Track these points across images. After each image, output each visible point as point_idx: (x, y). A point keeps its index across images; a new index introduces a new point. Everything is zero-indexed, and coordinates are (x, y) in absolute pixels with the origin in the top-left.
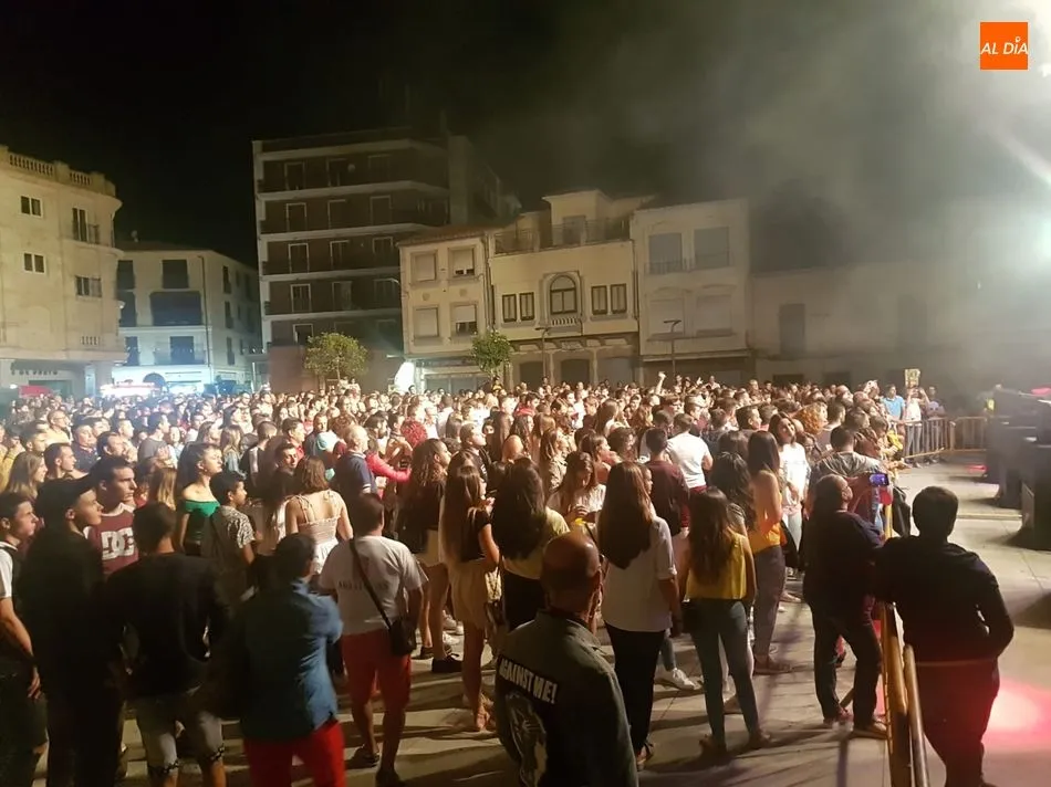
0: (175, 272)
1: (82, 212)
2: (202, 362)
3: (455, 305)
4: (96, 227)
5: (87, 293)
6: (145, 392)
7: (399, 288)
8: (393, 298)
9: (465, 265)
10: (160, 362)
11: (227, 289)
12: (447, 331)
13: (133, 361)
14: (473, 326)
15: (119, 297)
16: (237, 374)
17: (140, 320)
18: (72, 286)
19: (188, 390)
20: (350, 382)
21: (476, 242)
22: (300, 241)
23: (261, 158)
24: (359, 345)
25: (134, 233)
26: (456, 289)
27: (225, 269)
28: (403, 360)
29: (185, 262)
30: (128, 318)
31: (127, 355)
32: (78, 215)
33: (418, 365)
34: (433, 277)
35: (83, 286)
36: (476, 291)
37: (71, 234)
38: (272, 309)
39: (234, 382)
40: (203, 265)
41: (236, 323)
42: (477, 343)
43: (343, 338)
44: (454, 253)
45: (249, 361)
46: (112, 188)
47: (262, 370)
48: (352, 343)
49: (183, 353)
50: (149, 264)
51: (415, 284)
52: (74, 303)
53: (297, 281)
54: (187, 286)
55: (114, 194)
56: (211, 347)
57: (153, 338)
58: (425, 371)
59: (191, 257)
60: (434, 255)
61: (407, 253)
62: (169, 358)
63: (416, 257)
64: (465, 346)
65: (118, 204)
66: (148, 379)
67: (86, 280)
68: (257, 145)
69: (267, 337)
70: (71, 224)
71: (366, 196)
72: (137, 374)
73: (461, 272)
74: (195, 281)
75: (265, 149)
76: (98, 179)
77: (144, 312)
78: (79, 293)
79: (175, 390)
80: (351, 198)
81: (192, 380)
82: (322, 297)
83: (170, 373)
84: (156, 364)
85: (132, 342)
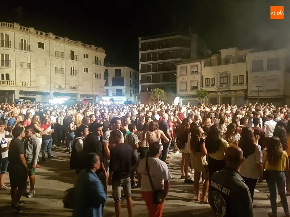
0: (118, 72)
1: (97, 57)
2: (124, 96)
3: (192, 81)
4: (100, 61)
5: (98, 78)
6: (110, 103)
7: (176, 76)
8: (174, 79)
9: (195, 70)
10: (114, 95)
11: (131, 77)
12: (189, 89)
13: (107, 95)
14: (196, 87)
15: (105, 79)
16: (132, 99)
17: (109, 85)
18: (94, 76)
19: (120, 103)
20: (162, 102)
21: (199, 63)
22: (150, 64)
23: (141, 42)
24: (165, 92)
25: (109, 63)
26: (192, 76)
27: (130, 71)
28: (176, 96)
29: (121, 70)
30: (107, 84)
31: (106, 93)
32: (96, 58)
33: (180, 98)
34: (185, 73)
35: (97, 76)
36: (198, 77)
37: (94, 62)
38: (142, 82)
39: (131, 101)
40: (125, 70)
41: (132, 85)
42: (197, 92)
43: (161, 90)
44: (192, 67)
45: (135, 96)
46: (104, 51)
47: (139, 98)
48: (163, 91)
49: (119, 93)
50: (112, 70)
51: (180, 75)
52: (95, 80)
53: (148, 75)
54: (121, 76)
55: (105, 52)
56: (126, 92)
57: (112, 89)
58: (182, 100)
59: (122, 68)
60: (186, 67)
61: (178, 67)
62: (116, 94)
63: (181, 68)
64: (194, 92)
65: (106, 55)
66: (111, 100)
67: (97, 74)
68: (140, 38)
69: (140, 89)
70: (94, 60)
71: (168, 51)
72: (108, 98)
73: (193, 72)
74: (123, 75)
75: (142, 40)
76: (101, 49)
77: (110, 83)
78: (96, 78)
79: (117, 103)
80: (164, 52)
81: (121, 100)
82: (154, 79)
83: (116, 98)
84: (113, 96)
85: (107, 90)
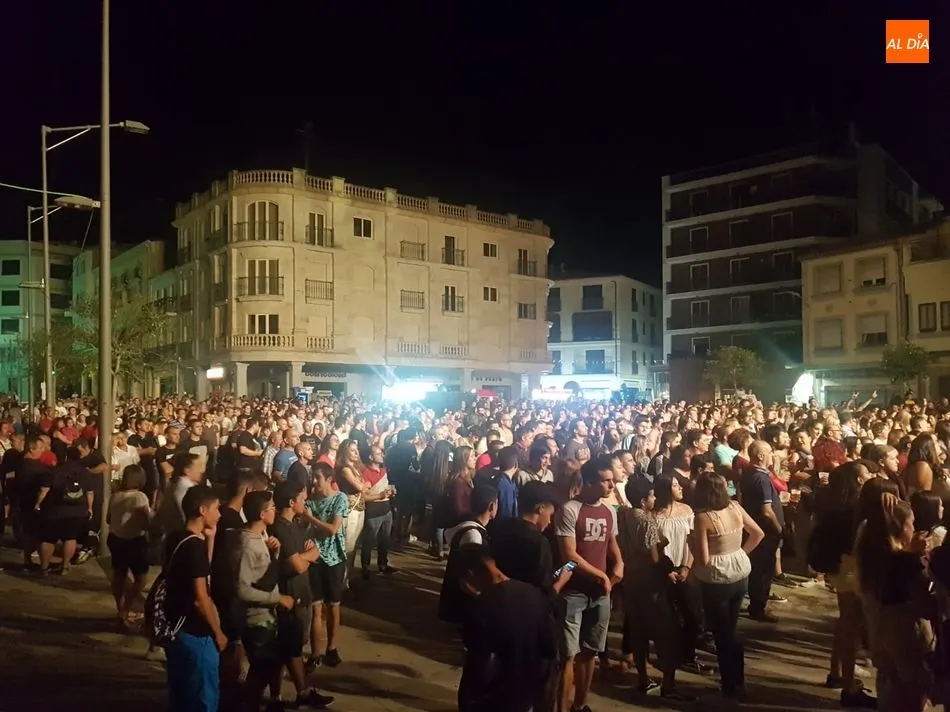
0: (592, 295)
1: (525, 252)
2: (611, 372)
3: (861, 317)
4: (535, 263)
5: (526, 317)
6: (564, 396)
7: (799, 301)
8: (792, 308)
9: (874, 275)
10: (578, 371)
11: (635, 308)
12: (852, 342)
13: (557, 371)
14: (882, 338)
15: (549, 318)
16: (640, 382)
17: (563, 337)
18: (515, 310)
19: (597, 396)
20: (747, 393)
21: (888, 251)
22: (703, 262)
23: (669, 191)
24: (757, 357)
25: (562, 265)
26: (865, 299)
27: (634, 291)
28: (801, 371)
29: (601, 286)
30: (555, 336)
31: (553, 366)
32: (523, 254)
33: (818, 376)
34: (837, 288)
35: (524, 311)
36: (887, 301)
37: (516, 268)
38: (673, 325)
39: (637, 389)
40: (615, 287)
41: (641, 337)
42: (887, 355)
43: (742, 351)
44: (862, 264)
45: (651, 371)
46: (548, 230)
47: (662, 380)
48: (750, 356)
49: (595, 363)
50: (572, 289)
51: (816, 297)
52: (517, 325)
53: (698, 299)
54: (601, 307)
55: (548, 233)
56: (619, 359)
57: (572, 352)
58: (825, 383)
59: (605, 282)
60: (840, 267)
61: (809, 266)
62: (585, 368)
63: (818, 269)
64: (875, 357)
65: (551, 243)
66: (569, 385)
67: (526, 306)
68: (665, 179)
69: (667, 349)
70: (517, 263)
71: (767, 215)
72: (559, 381)
73: (868, 283)
74: (608, 304)
75: (673, 183)
76: (538, 224)
77: (567, 331)
78: (520, 316)
79: (589, 396)
80: (752, 218)
81: (602, 387)
82: (717, 312)
83: (584, 381)
84: (575, 373)
85: (557, 354)
